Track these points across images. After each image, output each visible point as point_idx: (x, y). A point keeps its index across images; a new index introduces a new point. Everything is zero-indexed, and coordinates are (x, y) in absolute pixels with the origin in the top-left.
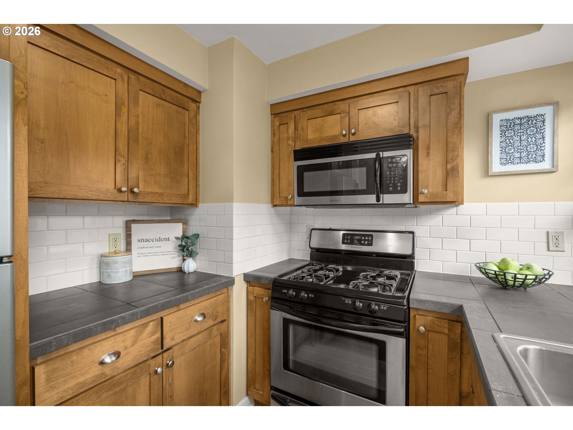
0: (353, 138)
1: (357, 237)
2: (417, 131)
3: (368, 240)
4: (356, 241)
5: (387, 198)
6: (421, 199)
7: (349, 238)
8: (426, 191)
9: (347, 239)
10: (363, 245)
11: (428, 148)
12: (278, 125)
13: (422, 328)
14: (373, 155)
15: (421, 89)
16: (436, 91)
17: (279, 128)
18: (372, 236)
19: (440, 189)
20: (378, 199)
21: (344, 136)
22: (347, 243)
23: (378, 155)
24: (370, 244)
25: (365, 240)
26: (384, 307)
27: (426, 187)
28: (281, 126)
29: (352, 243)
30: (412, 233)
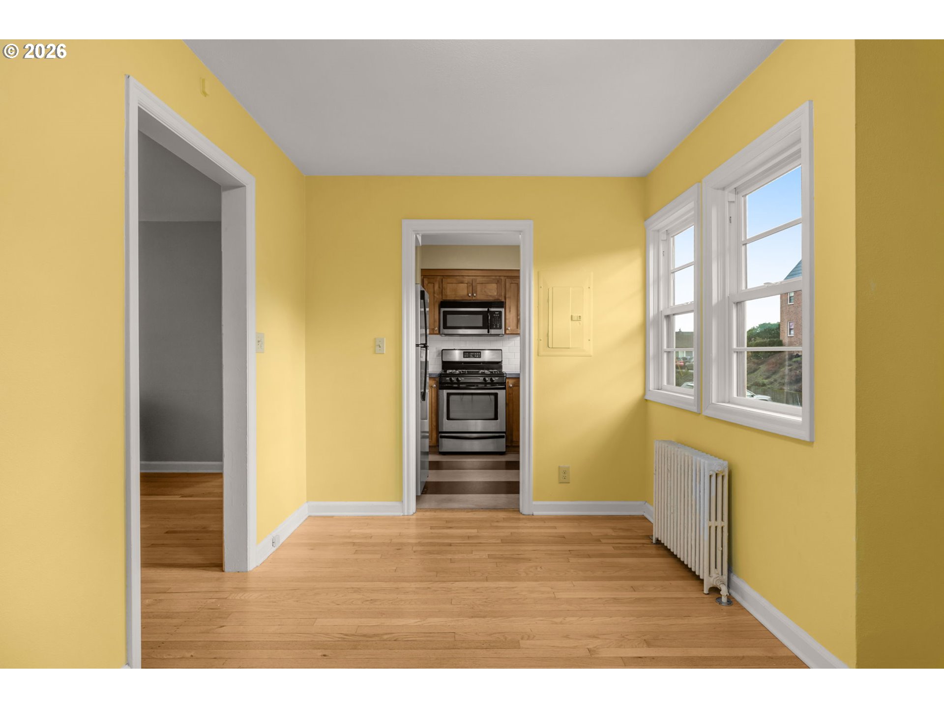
0: (474, 298)
1: (472, 354)
2: (505, 299)
3: (478, 355)
4: (471, 356)
5: (493, 331)
6: (507, 332)
7: (467, 353)
8: (509, 328)
9: (466, 355)
10: (476, 357)
11: (510, 308)
12: (427, 283)
13: (511, 385)
14: (486, 309)
15: (507, 279)
16: (513, 282)
17: (427, 285)
18: (480, 352)
19: (515, 328)
20: (488, 332)
21: (470, 296)
22: (466, 357)
23: (488, 310)
24: (480, 357)
25: (476, 355)
26: (497, 378)
27: (510, 327)
28: (429, 284)
29: (469, 357)
30: (501, 350)
